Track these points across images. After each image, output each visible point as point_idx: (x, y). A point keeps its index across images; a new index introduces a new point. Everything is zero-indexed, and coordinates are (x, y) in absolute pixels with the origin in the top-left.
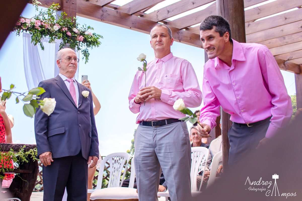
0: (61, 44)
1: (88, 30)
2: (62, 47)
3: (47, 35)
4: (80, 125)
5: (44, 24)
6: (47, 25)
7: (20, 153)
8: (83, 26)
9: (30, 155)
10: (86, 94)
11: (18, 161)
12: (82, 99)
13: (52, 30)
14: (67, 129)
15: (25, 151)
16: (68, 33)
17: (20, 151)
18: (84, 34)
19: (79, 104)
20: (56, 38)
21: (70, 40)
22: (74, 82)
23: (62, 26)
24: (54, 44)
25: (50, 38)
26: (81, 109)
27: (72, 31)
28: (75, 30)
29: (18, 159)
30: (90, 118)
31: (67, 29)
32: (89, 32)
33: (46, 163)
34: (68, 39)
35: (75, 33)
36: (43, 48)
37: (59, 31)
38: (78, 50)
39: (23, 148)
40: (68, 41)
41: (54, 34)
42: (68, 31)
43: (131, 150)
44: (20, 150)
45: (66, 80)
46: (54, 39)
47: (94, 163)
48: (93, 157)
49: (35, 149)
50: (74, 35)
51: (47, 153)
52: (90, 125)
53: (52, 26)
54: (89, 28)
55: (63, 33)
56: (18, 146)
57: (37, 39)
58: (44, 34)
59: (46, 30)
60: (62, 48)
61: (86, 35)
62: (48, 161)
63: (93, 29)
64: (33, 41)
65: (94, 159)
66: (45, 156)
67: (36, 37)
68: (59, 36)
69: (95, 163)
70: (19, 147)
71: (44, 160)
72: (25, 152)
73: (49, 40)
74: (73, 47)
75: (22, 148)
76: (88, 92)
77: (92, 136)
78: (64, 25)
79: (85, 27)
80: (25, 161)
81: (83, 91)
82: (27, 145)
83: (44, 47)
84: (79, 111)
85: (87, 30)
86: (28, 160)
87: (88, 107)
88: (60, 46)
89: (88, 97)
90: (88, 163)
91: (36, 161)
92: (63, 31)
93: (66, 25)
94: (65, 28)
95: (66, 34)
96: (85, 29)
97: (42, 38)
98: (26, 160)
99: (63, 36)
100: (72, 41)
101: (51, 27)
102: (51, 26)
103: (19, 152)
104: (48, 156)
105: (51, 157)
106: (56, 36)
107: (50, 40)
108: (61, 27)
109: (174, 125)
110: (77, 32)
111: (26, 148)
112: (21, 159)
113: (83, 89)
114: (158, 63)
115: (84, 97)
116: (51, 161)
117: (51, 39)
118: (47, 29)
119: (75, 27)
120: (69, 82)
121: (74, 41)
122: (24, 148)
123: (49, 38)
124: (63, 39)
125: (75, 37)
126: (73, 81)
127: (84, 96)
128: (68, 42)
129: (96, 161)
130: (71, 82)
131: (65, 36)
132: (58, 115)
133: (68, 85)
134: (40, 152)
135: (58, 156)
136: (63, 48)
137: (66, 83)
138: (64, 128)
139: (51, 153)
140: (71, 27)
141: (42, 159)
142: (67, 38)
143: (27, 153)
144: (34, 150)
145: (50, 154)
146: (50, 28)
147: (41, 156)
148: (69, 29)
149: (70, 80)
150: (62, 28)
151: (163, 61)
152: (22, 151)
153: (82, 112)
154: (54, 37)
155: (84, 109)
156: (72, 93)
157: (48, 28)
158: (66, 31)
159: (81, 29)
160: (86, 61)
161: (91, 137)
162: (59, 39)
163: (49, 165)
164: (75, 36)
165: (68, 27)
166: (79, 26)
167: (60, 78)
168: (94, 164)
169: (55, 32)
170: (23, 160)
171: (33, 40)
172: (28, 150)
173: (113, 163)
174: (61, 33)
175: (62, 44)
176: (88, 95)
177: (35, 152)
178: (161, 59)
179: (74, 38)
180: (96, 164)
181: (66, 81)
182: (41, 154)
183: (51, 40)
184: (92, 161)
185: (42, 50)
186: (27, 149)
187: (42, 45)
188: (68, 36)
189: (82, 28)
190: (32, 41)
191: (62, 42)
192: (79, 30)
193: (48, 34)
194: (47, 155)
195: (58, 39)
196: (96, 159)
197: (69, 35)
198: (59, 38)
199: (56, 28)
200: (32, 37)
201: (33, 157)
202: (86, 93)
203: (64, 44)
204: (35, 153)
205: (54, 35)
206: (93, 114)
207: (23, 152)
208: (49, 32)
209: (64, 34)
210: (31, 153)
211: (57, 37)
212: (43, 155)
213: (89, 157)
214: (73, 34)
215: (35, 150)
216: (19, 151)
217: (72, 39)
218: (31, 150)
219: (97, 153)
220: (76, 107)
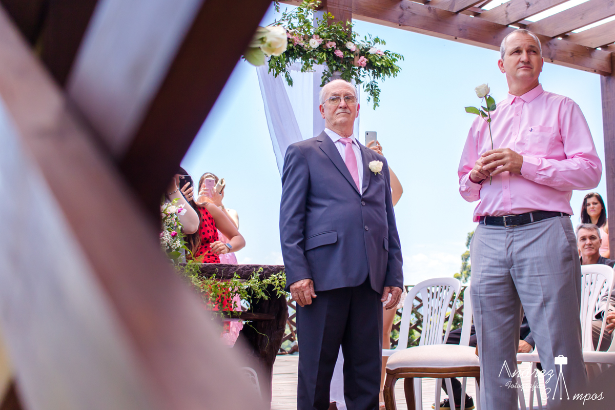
0: (324, 73)
1: (376, 44)
2: (326, 79)
3: (297, 57)
4: (366, 227)
5: (291, 37)
6: (296, 38)
7: (254, 282)
8: (365, 37)
9: (271, 286)
10: (376, 168)
11: (249, 296)
12: (370, 176)
13: (307, 48)
14: (341, 235)
15: (261, 278)
16: (338, 53)
17: (253, 278)
18: (368, 53)
19: (363, 187)
20: (315, 63)
21: (341, 65)
22: (353, 145)
23: (325, 39)
24: (312, 74)
25: (304, 62)
26: (367, 196)
27: (344, 49)
28: (350, 46)
29: (249, 293)
30: (386, 213)
31: (335, 44)
32: (378, 49)
33: (302, 300)
34: (338, 64)
35: (350, 52)
36: (290, 82)
37: (321, 48)
38: (357, 83)
39: (258, 271)
40: (337, 66)
41: (310, 55)
42: (336, 49)
43: (462, 273)
44: (253, 276)
45: (338, 141)
46: (312, 63)
47: (393, 300)
48: (391, 288)
49: (280, 273)
50: (349, 56)
51: (304, 283)
52: (385, 227)
53: (307, 38)
54: (377, 40)
55: (328, 53)
56: (249, 269)
57: (279, 65)
58: (291, 56)
59: (295, 48)
60: (326, 81)
61: (372, 55)
62: (305, 297)
63: (384, 43)
64: (272, 70)
65: (393, 292)
66: (301, 287)
67: (277, 62)
68: (320, 58)
69: (395, 299)
70: (250, 271)
71: (299, 294)
72: (261, 281)
73: (301, 67)
74: (347, 78)
75: (256, 273)
76: (381, 164)
77: (390, 247)
78: (329, 38)
79: (368, 40)
80: (262, 297)
81: (371, 161)
82: (265, 266)
83: (293, 81)
84: (363, 200)
85: (373, 45)
86: (268, 296)
87: (382, 191)
88: (322, 78)
89: (381, 172)
90: (382, 300)
91: (283, 297)
92: (327, 49)
93: (333, 38)
94: (330, 43)
95: (333, 53)
96: (369, 42)
97: (288, 63)
98: (263, 294)
99: (327, 59)
100: (344, 67)
101: (304, 42)
102: (304, 40)
103: (250, 281)
104: (306, 286)
105: (312, 290)
106: (315, 58)
107: (304, 67)
108: (324, 41)
109: (547, 222)
110: (354, 50)
111: (263, 273)
112: (254, 293)
113: (371, 157)
114: (514, 104)
115: (374, 173)
116: (311, 296)
117: (305, 64)
118: (298, 46)
119: (350, 40)
120: (344, 144)
121: (348, 66)
122: (260, 273)
123: (302, 63)
124: (328, 63)
125: (350, 60)
126: (351, 142)
127: (372, 170)
128: (337, 70)
129: (399, 296)
130: (347, 144)
131: (331, 58)
132: (324, 210)
133: (342, 150)
134: (292, 280)
135: (326, 286)
136: (329, 81)
137: (339, 146)
138: (336, 233)
139: (312, 282)
140: (342, 41)
141: (294, 293)
142: (335, 62)
143: (265, 281)
144: (278, 276)
145: (309, 284)
146: (302, 43)
147: (292, 287)
148: (338, 44)
149: (346, 141)
150: (325, 44)
151: (523, 101)
152: (256, 279)
153: (370, 202)
154: (311, 61)
155: (373, 197)
156: (350, 166)
157: (300, 44)
158: (333, 48)
159: (362, 43)
160: (376, 105)
161: (388, 250)
162: (321, 64)
163: (308, 305)
164: (351, 58)
165: (336, 41)
166: (357, 38)
167: (327, 137)
168: (394, 302)
169: (312, 50)
170: (257, 295)
171: (271, 67)
172: (268, 276)
173: (429, 299)
174: (324, 52)
175: (326, 73)
176: (380, 170)
177: (281, 279)
178: (520, 97)
179: (348, 62)
180: (397, 301)
181: (338, 143)
182: (293, 283)
183: (306, 66)
184: (390, 295)
185: (289, 85)
186: (266, 274)
187: (288, 76)
188: (336, 58)
189: (363, 41)
190: (270, 70)
191: (327, 70)
192: (358, 46)
193: (300, 55)
194: (304, 285)
195: (318, 64)
196: (398, 291)
197: (339, 55)
198: (321, 62)
199: (315, 43)
200: (269, 61)
201: (277, 290)
202: (376, 166)
203: (330, 73)
204: (280, 282)
205: (311, 58)
206: (390, 204)
207: (259, 281)
208: (302, 52)
209: (330, 53)
210: (274, 281)
211: (316, 61)
212: (298, 285)
213: (385, 288)
214: (346, 53)
215: (280, 277)
216: (250, 278)
217: (345, 64)
218: (273, 275)
219: (399, 281)
220: (357, 192)
